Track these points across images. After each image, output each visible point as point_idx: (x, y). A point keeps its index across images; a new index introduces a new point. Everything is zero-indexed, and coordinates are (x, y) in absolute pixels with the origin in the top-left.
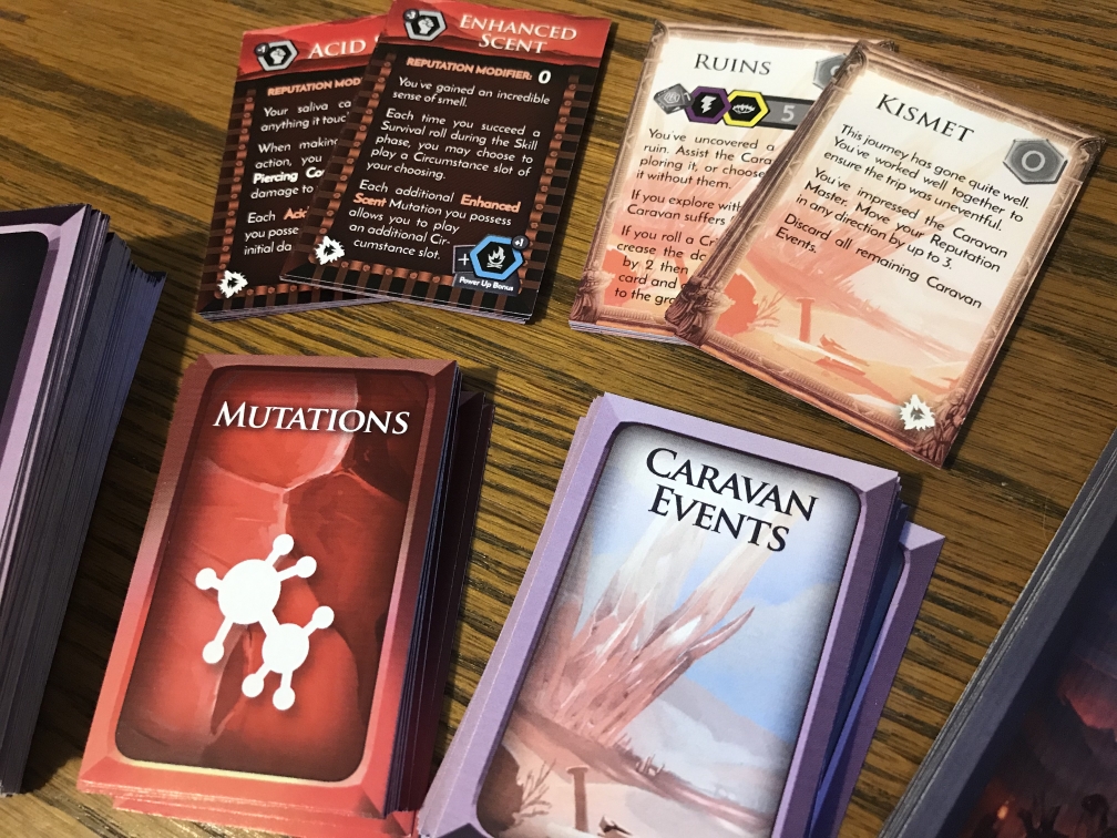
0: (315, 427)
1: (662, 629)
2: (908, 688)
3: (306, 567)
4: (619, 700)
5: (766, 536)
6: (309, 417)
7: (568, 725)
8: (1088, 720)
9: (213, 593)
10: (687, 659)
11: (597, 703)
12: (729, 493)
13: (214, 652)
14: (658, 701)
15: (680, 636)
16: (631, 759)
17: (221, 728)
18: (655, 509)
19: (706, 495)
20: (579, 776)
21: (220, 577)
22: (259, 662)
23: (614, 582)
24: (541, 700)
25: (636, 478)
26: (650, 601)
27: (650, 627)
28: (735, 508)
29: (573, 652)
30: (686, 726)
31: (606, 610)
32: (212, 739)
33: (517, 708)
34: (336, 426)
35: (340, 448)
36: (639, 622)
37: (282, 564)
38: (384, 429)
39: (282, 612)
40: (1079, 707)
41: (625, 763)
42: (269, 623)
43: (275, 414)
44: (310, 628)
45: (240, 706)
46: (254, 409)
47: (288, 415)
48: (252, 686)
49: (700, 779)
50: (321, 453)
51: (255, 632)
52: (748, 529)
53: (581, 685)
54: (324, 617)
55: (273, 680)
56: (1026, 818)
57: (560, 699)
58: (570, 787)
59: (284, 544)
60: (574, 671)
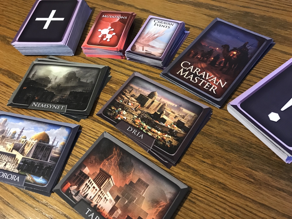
0: (115, 18)
1: (154, 35)
2: (184, 45)
3: (113, 30)
4: (149, 41)
5: (167, 27)
6: (114, 17)
7: (142, 43)
8: (203, 44)
9: (100, 32)
10: (157, 37)
11: (146, 41)
12: (164, 24)
13: (100, 36)
14: (153, 41)
15: (156, 36)
16: (150, 45)
17: (100, 43)
18: (155, 25)
19: (161, 24)
20: (143, 47)
21: (101, 30)
22: (106, 37)
23: (149, 31)
24: (139, 41)
25: (152, 22)
26: (153, 33)
27: (153, 35)
28: (164, 25)
29: (143, 37)
30: (156, 42)
31: (148, 33)
32: (99, 43)
33: (136, 41)
34: (118, 18)
35: (118, 20)
36: (152, 34)
37: (109, 29)
38: (124, 18)
39: (109, 33)
40: (202, 43)
41: (149, 46)
42: (107, 34)
43: (110, 17)
44: (112, 35)
45: (103, 41)
46: (107, 16)
47: (112, 17)
48: (104, 39)
49: (157, 47)
50: (115, 20)
51: (106, 35)
52: (165, 27)
53: (144, 40)
54: (114, 34)
55: (107, 39)
56: (195, 52)
57: (141, 40)
58: (142, 48)
59: (110, 27)
60: (143, 39)
